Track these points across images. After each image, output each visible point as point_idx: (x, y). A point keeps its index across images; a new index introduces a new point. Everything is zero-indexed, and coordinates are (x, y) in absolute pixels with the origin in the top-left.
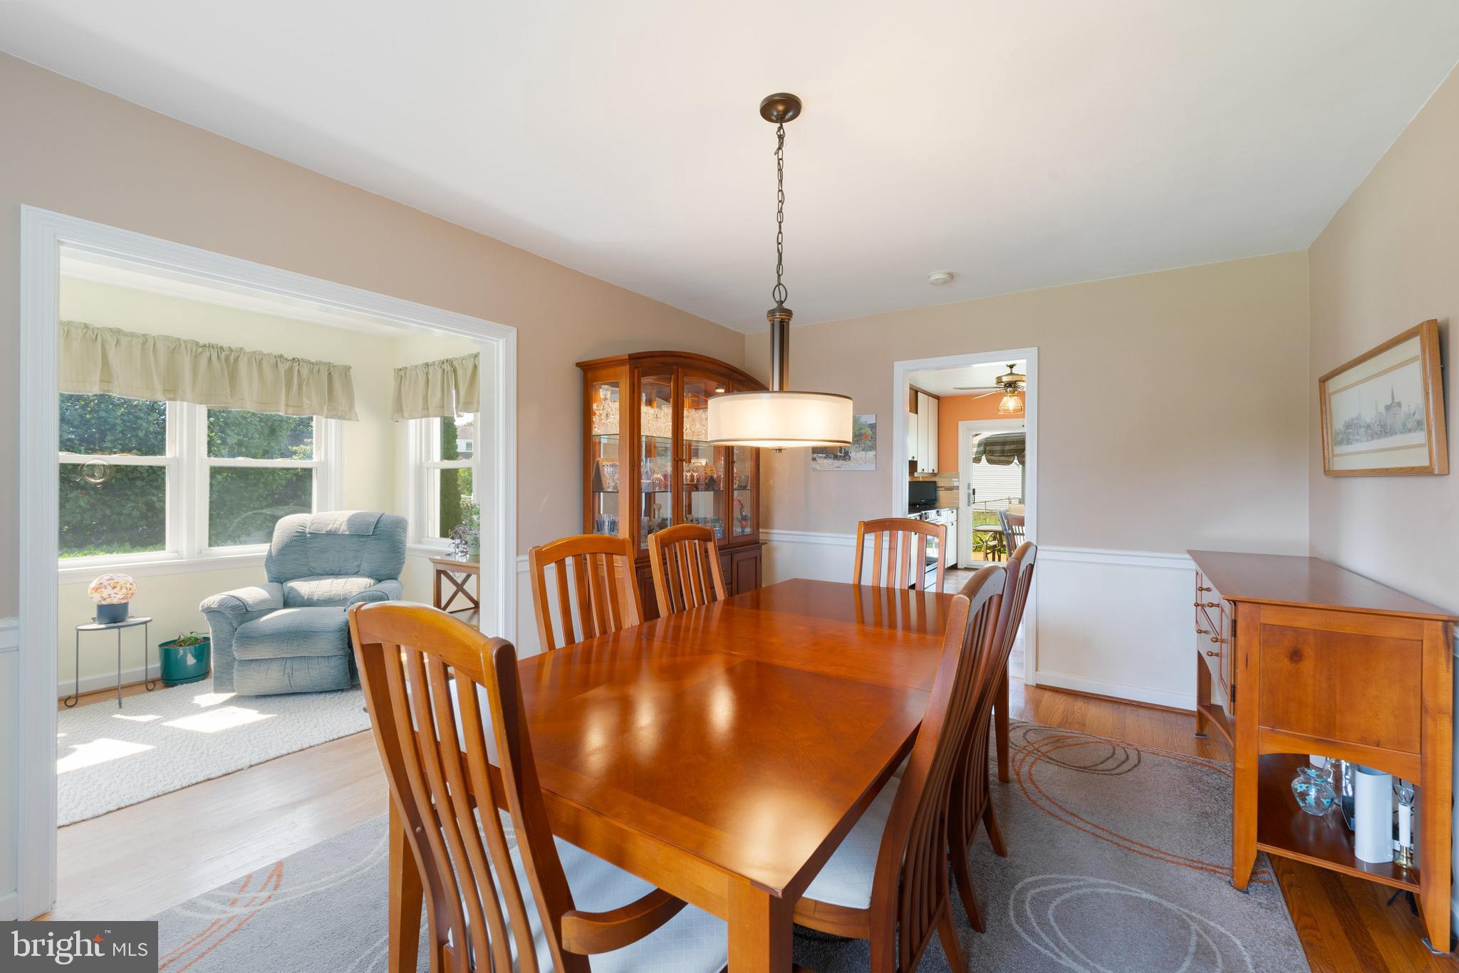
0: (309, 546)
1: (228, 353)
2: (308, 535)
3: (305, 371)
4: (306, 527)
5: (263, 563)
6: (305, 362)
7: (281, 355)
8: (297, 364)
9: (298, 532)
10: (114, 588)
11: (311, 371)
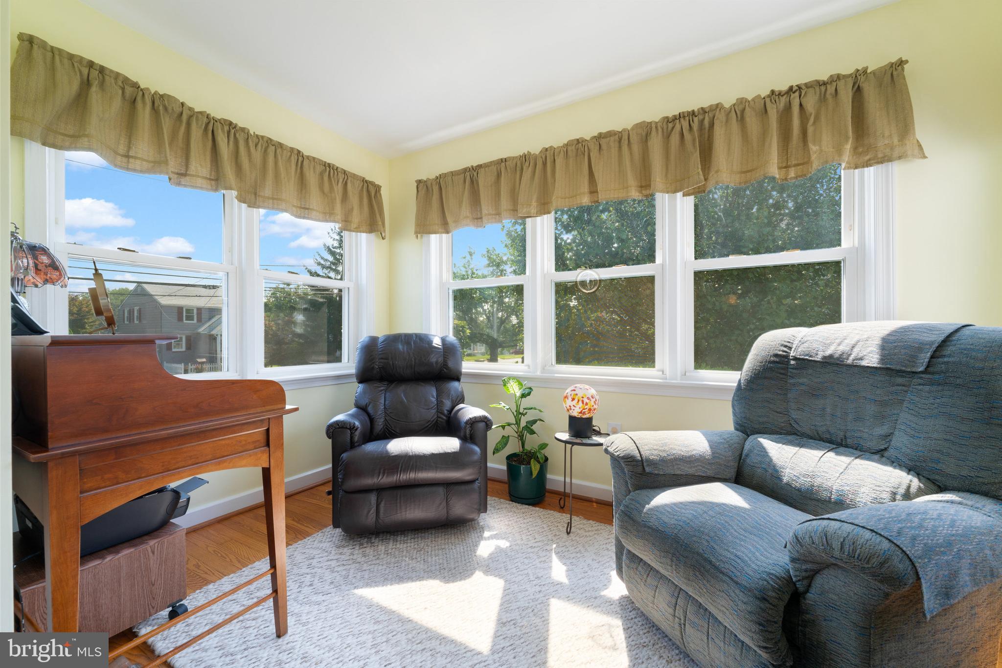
0: (792, 381)
1: (701, 117)
2: (792, 362)
3: (811, 102)
4: (790, 348)
5: (730, 397)
6: (811, 87)
7: (773, 92)
8: (797, 94)
9: (776, 355)
10: (573, 399)
11: (823, 99)
